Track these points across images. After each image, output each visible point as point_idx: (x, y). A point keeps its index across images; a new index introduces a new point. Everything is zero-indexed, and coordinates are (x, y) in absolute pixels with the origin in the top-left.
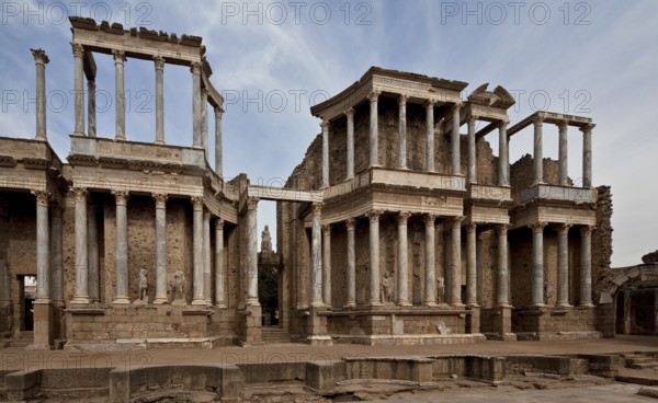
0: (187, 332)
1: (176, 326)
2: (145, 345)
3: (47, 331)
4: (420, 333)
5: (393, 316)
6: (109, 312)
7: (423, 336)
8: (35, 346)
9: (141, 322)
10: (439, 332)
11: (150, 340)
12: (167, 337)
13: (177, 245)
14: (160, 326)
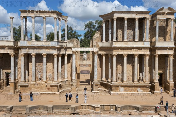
0: (51, 90)
1: (48, 89)
2: (39, 94)
3: (13, 89)
4: (131, 91)
5: (120, 87)
6: (30, 85)
7: (131, 93)
8: (10, 93)
9: (38, 88)
10: (138, 91)
11: (41, 93)
12: (46, 92)
13: (50, 65)
14: (44, 89)
